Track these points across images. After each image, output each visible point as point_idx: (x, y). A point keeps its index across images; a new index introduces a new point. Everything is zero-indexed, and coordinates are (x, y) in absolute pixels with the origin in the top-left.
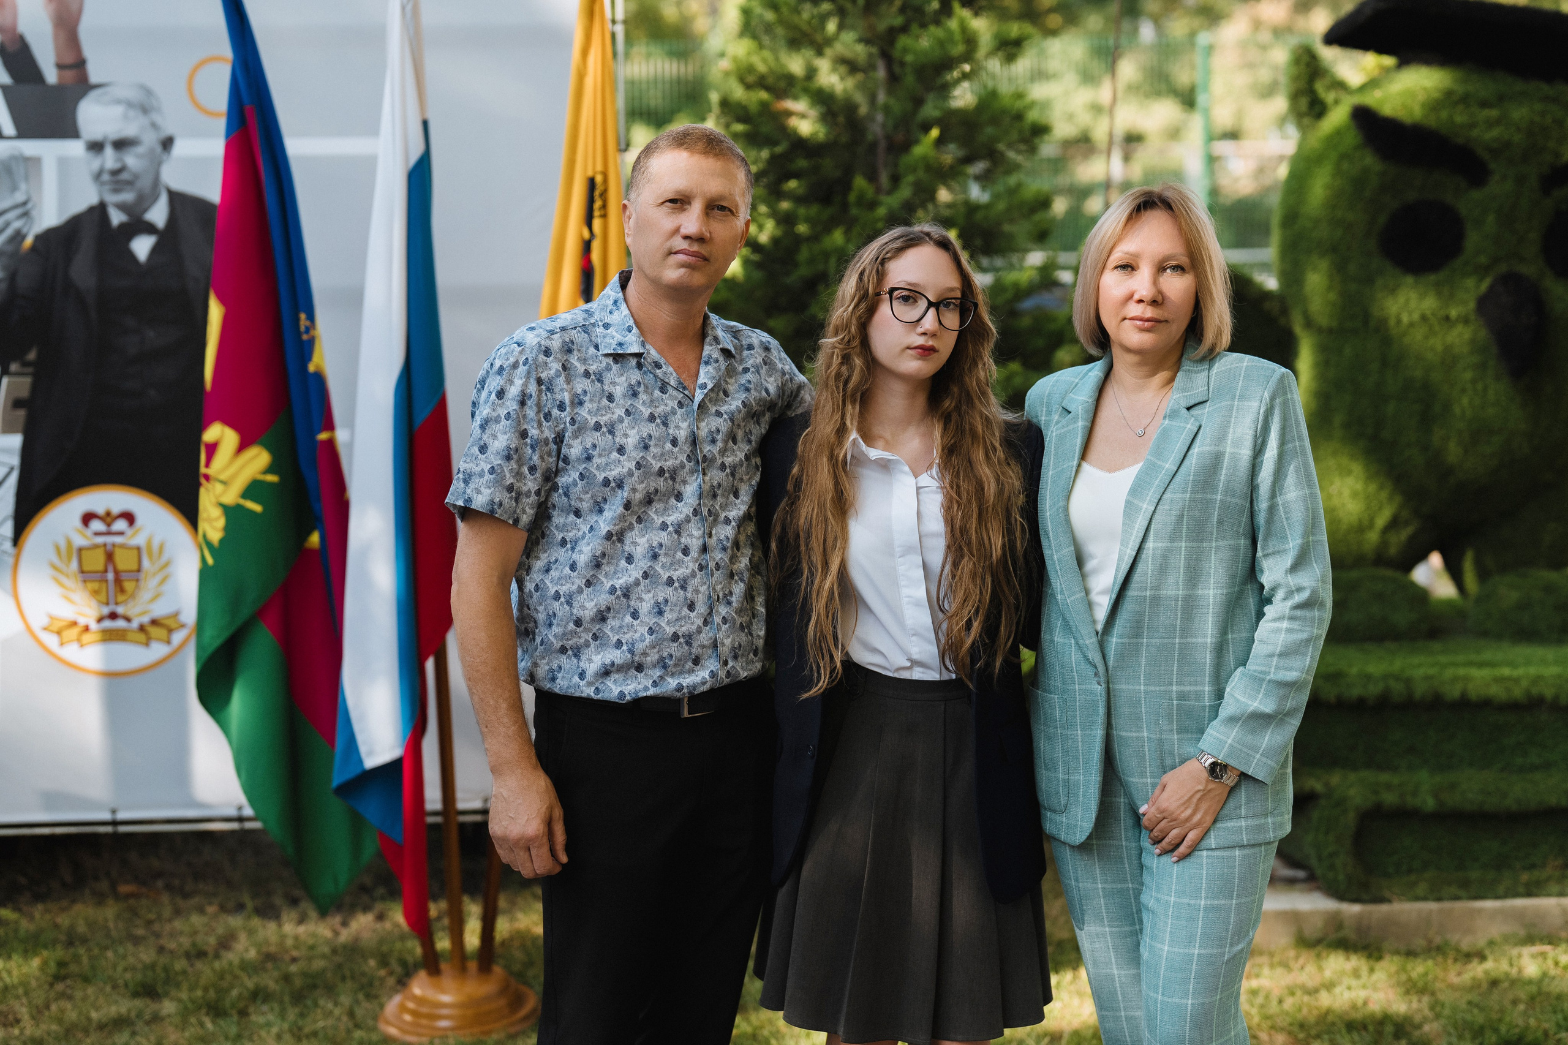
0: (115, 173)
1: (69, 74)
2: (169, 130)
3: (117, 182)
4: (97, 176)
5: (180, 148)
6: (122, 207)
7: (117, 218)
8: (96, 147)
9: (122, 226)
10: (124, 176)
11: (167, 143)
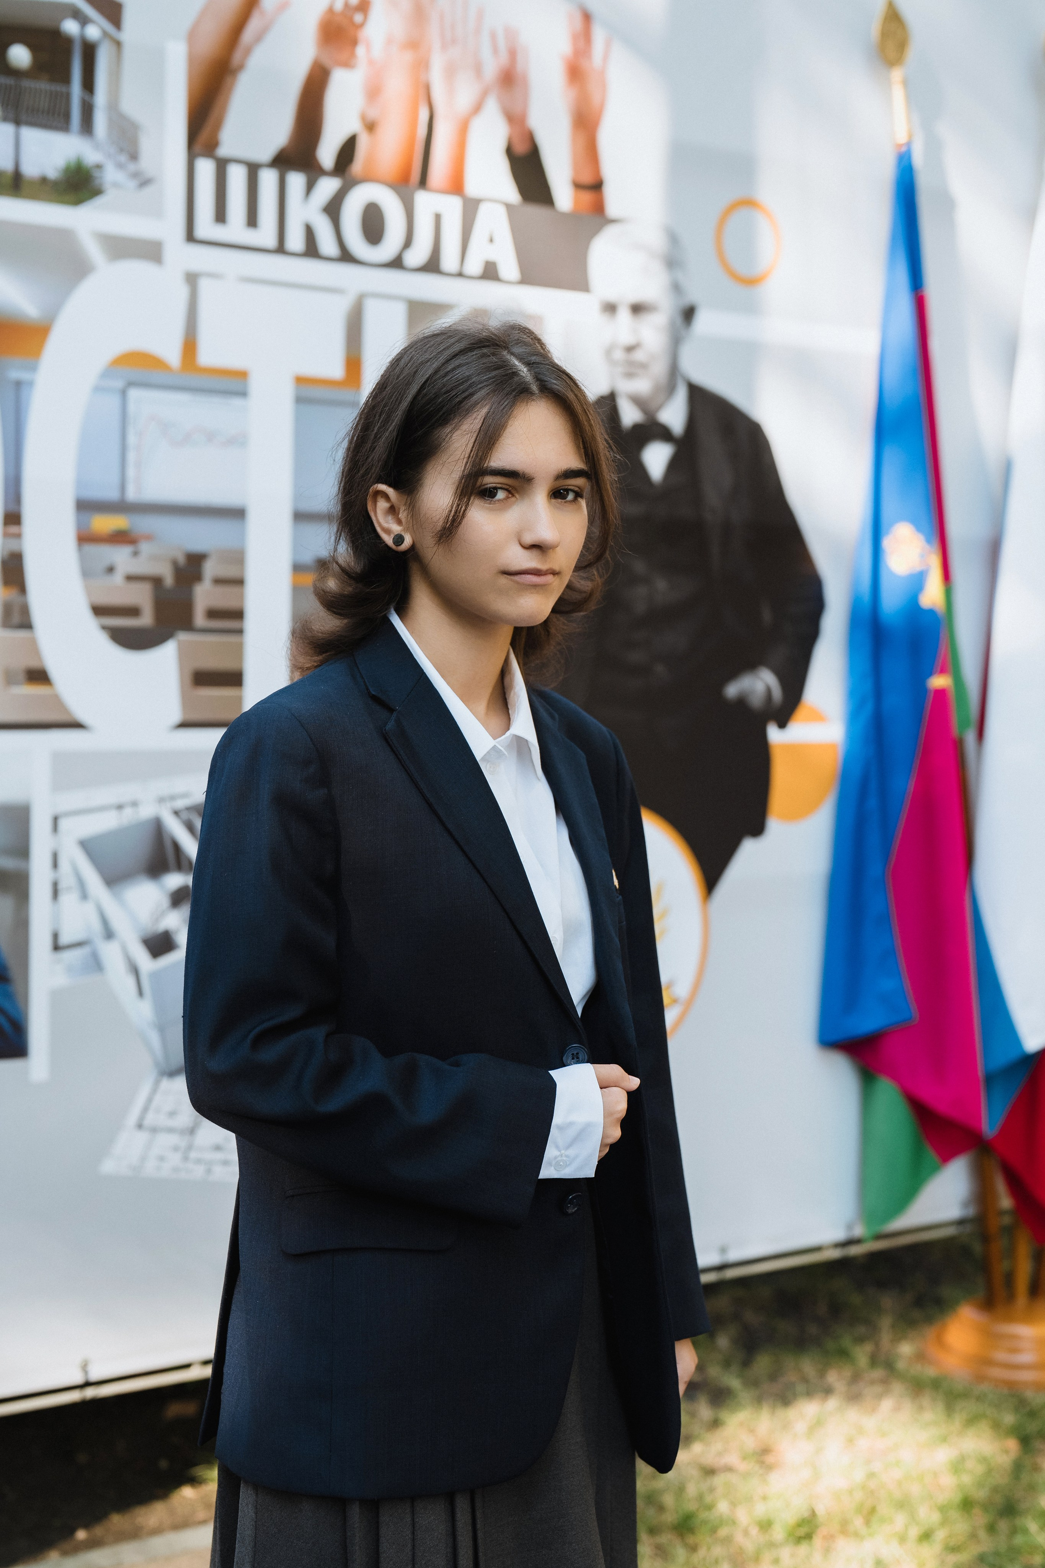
0: (630, 349)
1: (587, 197)
2: (693, 295)
3: (631, 364)
4: (608, 352)
5: (703, 322)
6: (638, 401)
7: (630, 415)
8: (610, 308)
9: (637, 427)
10: (639, 356)
11: (689, 314)
